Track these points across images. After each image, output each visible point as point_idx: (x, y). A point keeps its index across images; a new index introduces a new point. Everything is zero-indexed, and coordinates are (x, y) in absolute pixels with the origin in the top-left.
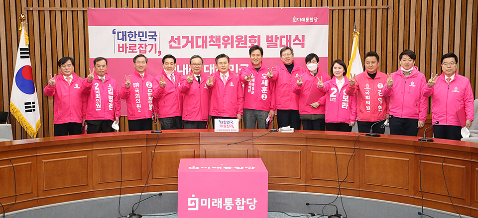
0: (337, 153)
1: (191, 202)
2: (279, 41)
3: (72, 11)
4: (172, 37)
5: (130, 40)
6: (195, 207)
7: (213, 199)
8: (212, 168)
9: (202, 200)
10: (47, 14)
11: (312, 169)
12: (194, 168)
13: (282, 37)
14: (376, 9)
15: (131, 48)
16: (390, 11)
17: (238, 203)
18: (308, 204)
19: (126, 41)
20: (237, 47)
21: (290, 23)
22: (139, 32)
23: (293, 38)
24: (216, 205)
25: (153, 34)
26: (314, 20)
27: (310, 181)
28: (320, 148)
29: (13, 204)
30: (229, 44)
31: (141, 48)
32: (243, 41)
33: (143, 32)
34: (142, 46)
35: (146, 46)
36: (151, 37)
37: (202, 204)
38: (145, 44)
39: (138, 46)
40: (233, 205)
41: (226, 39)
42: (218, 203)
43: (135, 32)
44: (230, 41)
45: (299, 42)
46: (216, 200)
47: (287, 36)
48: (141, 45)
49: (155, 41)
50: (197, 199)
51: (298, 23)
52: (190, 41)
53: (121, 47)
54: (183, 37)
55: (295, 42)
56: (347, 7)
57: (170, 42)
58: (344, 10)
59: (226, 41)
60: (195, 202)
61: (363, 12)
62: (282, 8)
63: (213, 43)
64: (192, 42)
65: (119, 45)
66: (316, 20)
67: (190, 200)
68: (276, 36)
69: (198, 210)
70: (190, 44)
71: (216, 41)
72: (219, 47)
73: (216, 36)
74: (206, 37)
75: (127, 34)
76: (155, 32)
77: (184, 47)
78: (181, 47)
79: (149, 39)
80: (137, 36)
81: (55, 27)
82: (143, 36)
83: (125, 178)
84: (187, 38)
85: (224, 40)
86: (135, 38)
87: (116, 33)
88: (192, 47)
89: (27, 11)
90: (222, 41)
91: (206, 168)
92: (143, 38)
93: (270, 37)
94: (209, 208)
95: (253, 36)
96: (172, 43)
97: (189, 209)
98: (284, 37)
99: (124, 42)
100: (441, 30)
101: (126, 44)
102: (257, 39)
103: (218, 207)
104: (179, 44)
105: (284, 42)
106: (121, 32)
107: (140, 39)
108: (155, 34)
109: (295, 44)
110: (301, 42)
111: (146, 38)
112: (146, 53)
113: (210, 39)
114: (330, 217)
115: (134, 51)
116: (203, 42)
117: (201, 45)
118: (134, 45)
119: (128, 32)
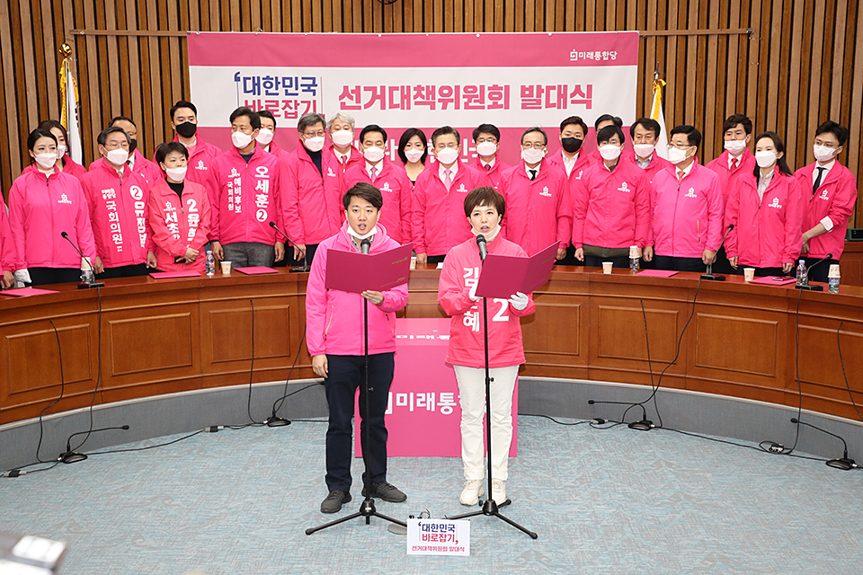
0: (645, 310)
2: (544, 95)
3: (159, 37)
4: (346, 88)
5: (267, 93)
7: (418, 395)
8: (418, 337)
9: (399, 396)
10: (112, 43)
11: (600, 340)
13: (549, 88)
14: (728, 35)
16: (754, 40)
18: (591, 402)
19: (259, 94)
20: (467, 106)
21: (565, 62)
22: (284, 79)
23: (570, 91)
24: (424, 405)
25: (310, 82)
26: (610, 57)
27: (596, 360)
28: (615, 299)
29: (58, 400)
30: (452, 101)
31: (287, 109)
32: (477, 96)
33: (291, 79)
34: (290, 104)
35: (297, 104)
36: (306, 88)
37: (399, 404)
38: (296, 101)
39: (282, 105)
40: (455, 404)
41: (446, 91)
42: (428, 400)
43: (276, 78)
44: (453, 96)
45: (582, 99)
46: (423, 395)
47: (560, 86)
48: (287, 102)
49: (314, 95)
51: (581, 63)
52: (379, 95)
54: (366, 89)
55: (573, 98)
56: (672, 31)
57: (341, 98)
58: (666, 37)
59: (445, 95)
61: (702, 40)
62: (550, 34)
63: (422, 100)
64: (382, 97)
65: (246, 101)
66: (614, 58)
68: (539, 87)
69: (391, 413)
70: (378, 102)
71: (427, 96)
72: (433, 108)
73: (428, 87)
74: (409, 87)
75: (262, 82)
76: (314, 79)
77: (367, 106)
78: (363, 107)
79: (303, 91)
80: (280, 86)
81: (127, 67)
82: (291, 86)
83: (259, 354)
84: (374, 89)
85: (441, 94)
86: (277, 89)
88: (383, 107)
89: (75, 36)
90: (438, 96)
91: (406, 337)
92: (291, 90)
93: (527, 89)
94: (412, 409)
95: (495, 87)
96: (346, 99)
98: (554, 88)
99: (256, 97)
100: (848, 74)
101: (259, 101)
102: (503, 92)
103: (428, 409)
104: (358, 101)
105: (554, 99)
106: (250, 78)
107: (286, 91)
108: (314, 82)
109: (573, 102)
110: (586, 98)
111: (297, 89)
112: (296, 117)
113: (416, 92)
114: (630, 426)
115: (275, 113)
116: (403, 97)
117: (399, 102)
118: (274, 104)
119: (263, 79)
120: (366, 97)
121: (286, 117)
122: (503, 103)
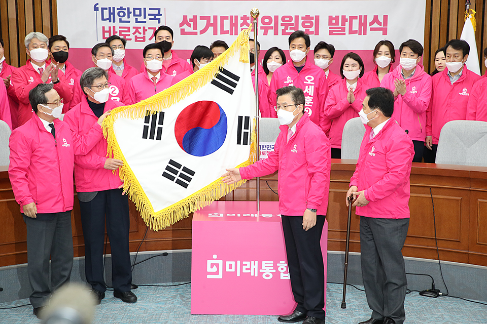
0: (434, 196)
1: (212, 265)
2: (347, 24)
4: (185, 17)
5: (121, 21)
6: (217, 273)
7: (244, 263)
8: (244, 215)
9: (228, 263)
12: (216, 214)
13: (352, 18)
15: (123, 33)
17: (282, 269)
19: (114, 21)
20: (284, 33)
22: (134, 9)
23: (370, 20)
24: (249, 271)
25: (156, 12)
30: (271, 28)
31: (137, 34)
32: (292, 25)
33: (140, 9)
34: (139, 29)
35: (145, 30)
36: (153, 17)
37: (228, 270)
38: (144, 28)
39: (133, 30)
40: (274, 271)
41: (267, 20)
42: (251, 267)
43: (128, 8)
44: (272, 25)
45: (380, 27)
46: (248, 263)
47: (361, 17)
48: (137, 29)
49: (159, 22)
50: (220, 262)
52: (212, 23)
53: (107, 32)
54: (202, 18)
55: (371, 27)
57: (181, 25)
59: (267, 23)
60: (217, 265)
63: (247, 27)
64: (214, 25)
65: (103, 28)
67: (209, 262)
68: (343, 17)
69: (221, 277)
70: (211, 29)
74: (236, 17)
75: (116, 11)
76: (159, 10)
77: (202, 32)
78: (199, 33)
79: (150, 19)
80: (132, 15)
82: (140, 15)
84: (208, 18)
85: (263, 22)
86: (129, 17)
87: (100, 9)
88: (215, 33)
90: (260, 24)
91: (234, 215)
92: (141, 19)
93: (334, 19)
94: (238, 275)
95: (308, 17)
96: (185, 27)
97: (209, 277)
98: (356, 18)
99: (112, 24)
101: (114, 27)
102: (314, 21)
103: (252, 274)
104: (195, 28)
105: (356, 26)
106: (106, 9)
107: (136, 19)
108: (159, 12)
109: (372, 29)
110: (382, 27)
111: (145, 18)
112: (144, 41)
113: (242, 21)
114: (421, 294)
115: (127, 37)
116: (232, 25)
117: (229, 29)
118: (127, 29)
119: (118, 9)
120: (202, 24)
121: (136, 41)
122: (314, 30)
